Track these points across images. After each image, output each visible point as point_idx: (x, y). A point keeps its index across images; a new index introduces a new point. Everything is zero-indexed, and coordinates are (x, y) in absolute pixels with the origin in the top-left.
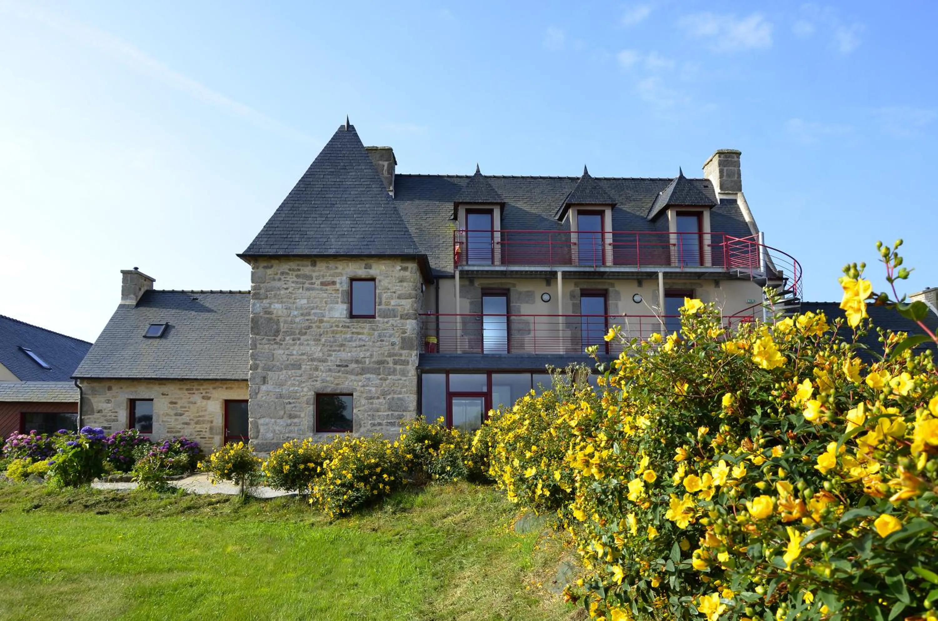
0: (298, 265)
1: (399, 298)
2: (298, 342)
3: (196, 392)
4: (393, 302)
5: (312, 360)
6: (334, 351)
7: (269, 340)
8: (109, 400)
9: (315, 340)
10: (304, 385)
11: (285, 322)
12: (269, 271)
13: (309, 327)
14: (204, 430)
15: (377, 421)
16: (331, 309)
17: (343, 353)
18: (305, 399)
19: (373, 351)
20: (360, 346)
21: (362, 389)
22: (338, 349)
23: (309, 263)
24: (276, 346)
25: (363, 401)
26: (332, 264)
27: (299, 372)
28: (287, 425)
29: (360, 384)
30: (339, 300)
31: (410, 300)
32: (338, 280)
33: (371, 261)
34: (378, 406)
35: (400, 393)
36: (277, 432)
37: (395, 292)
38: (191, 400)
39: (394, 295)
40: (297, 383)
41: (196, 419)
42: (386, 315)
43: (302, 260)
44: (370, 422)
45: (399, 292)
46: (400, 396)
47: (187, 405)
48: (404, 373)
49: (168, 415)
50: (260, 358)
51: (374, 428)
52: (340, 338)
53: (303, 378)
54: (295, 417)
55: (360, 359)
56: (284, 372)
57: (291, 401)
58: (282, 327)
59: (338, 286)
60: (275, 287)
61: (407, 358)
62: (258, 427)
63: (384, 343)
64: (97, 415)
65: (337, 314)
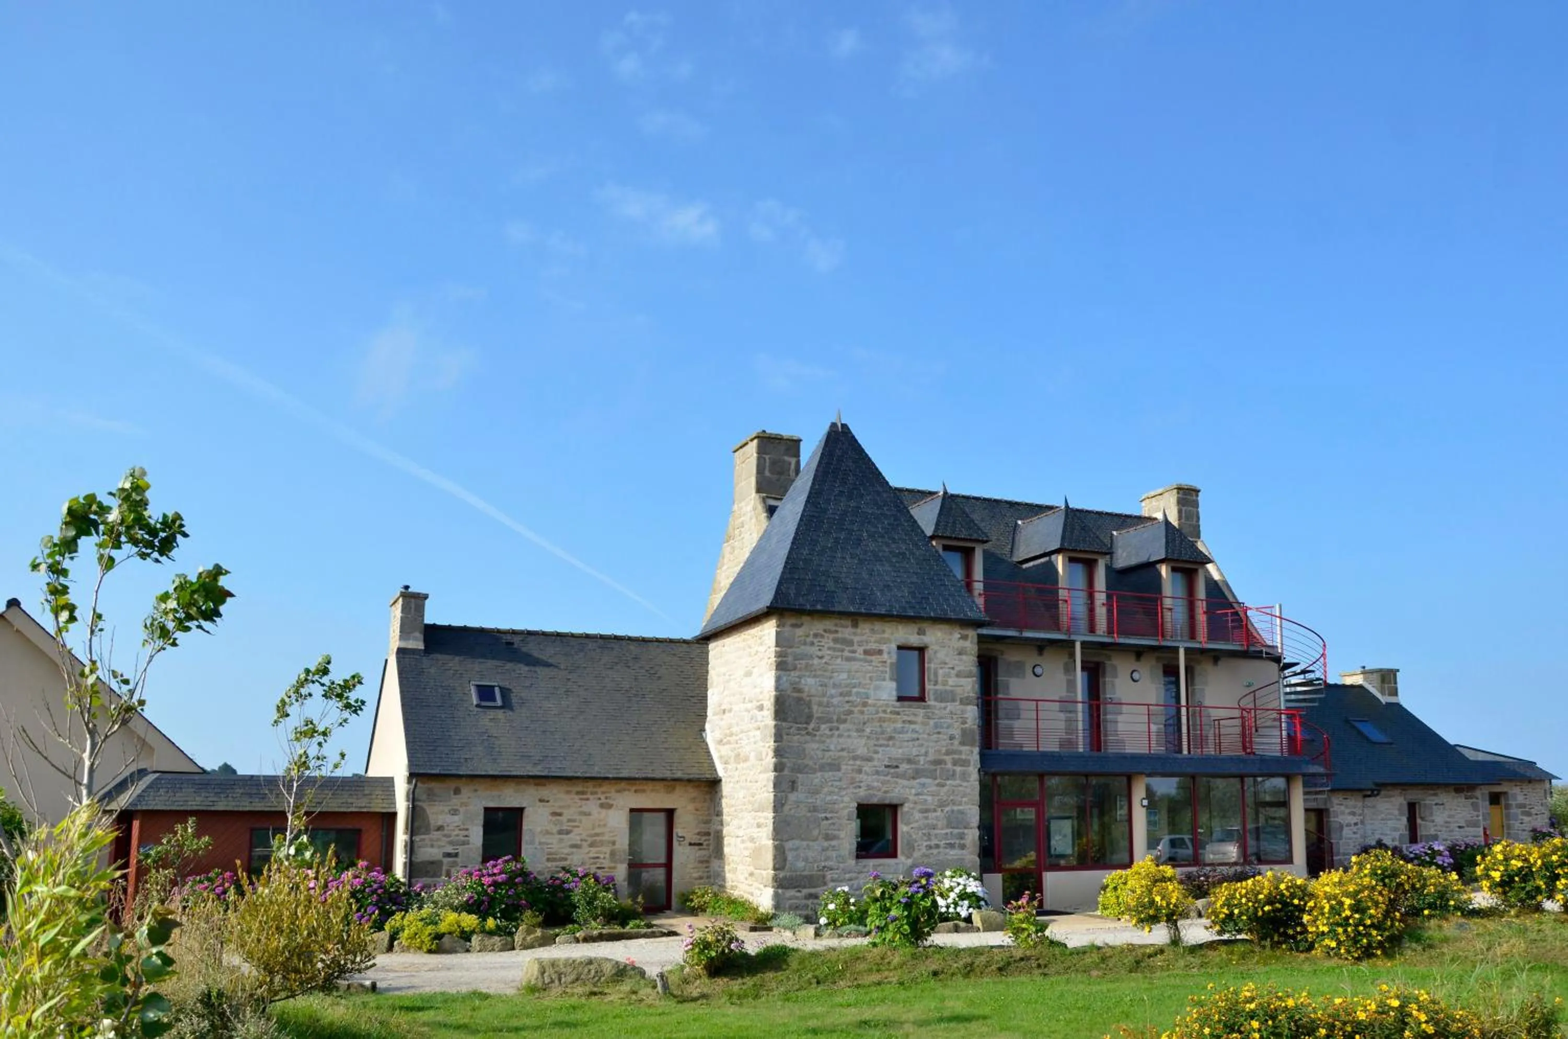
0: (836, 625)
1: (958, 676)
2: (837, 733)
3: (591, 797)
4: (951, 682)
5: (855, 758)
6: (881, 746)
7: (799, 729)
8: (456, 810)
9: (858, 731)
10: (844, 793)
11: (820, 704)
12: (799, 632)
13: (850, 712)
14: (602, 856)
15: (934, 842)
16: (877, 688)
17: (893, 749)
18: (846, 812)
19: (928, 747)
20: (913, 740)
21: (916, 798)
22: (885, 742)
23: (849, 623)
24: (808, 738)
25: (917, 815)
26: (878, 626)
27: (840, 774)
28: (823, 850)
29: (913, 791)
30: (887, 676)
31: (970, 680)
32: (884, 647)
33: (925, 625)
34: (935, 822)
35: (960, 804)
36: (811, 860)
37: (953, 668)
38: (584, 809)
39: (952, 671)
40: (836, 790)
41: (590, 840)
42: (942, 697)
43: (841, 619)
44: (925, 844)
45: (957, 669)
46: (961, 808)
47: (578, 818)
48: (965, 777)
49: (548, 833)
50: (787, 755)
51: (931, 851)
52: (889, 728)
53: (843, 784)
54: (835, 837)
55: (912, 757)
56: (819, 774)
57: (829, 815)
58: (814, 711)
59: (885, 656)
60: (806, 655)
61: (968, 757)
62: (784, 853)
63: (941, 736)
64: (436, 835)
65: (885, 696)
